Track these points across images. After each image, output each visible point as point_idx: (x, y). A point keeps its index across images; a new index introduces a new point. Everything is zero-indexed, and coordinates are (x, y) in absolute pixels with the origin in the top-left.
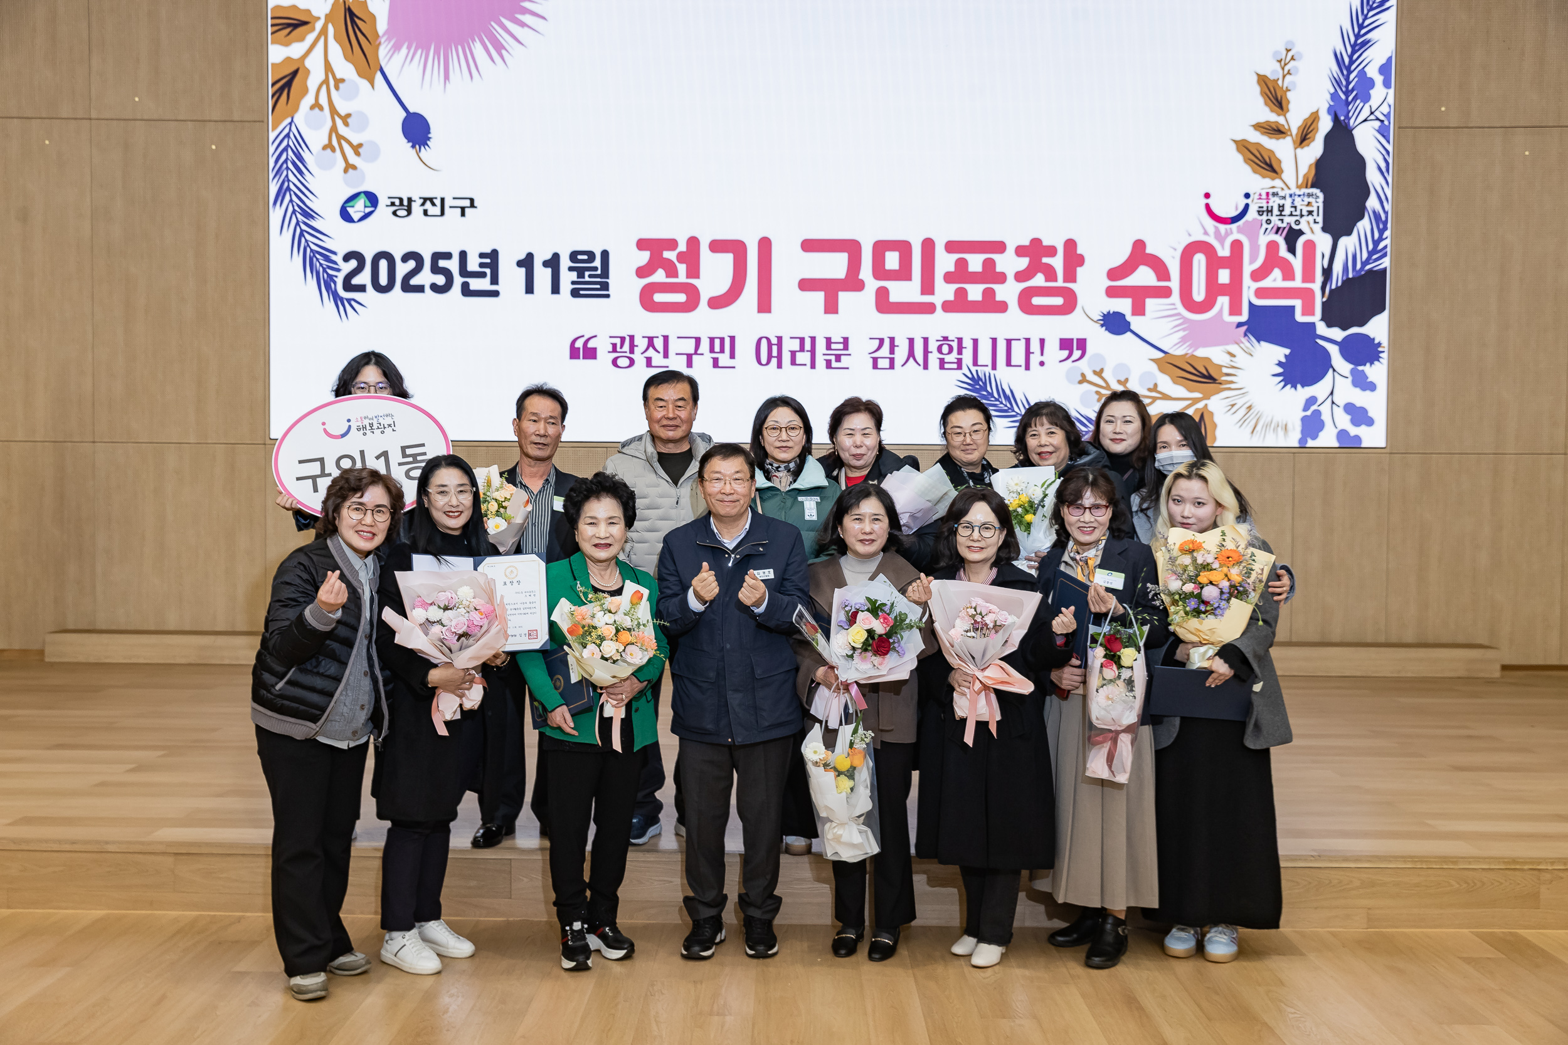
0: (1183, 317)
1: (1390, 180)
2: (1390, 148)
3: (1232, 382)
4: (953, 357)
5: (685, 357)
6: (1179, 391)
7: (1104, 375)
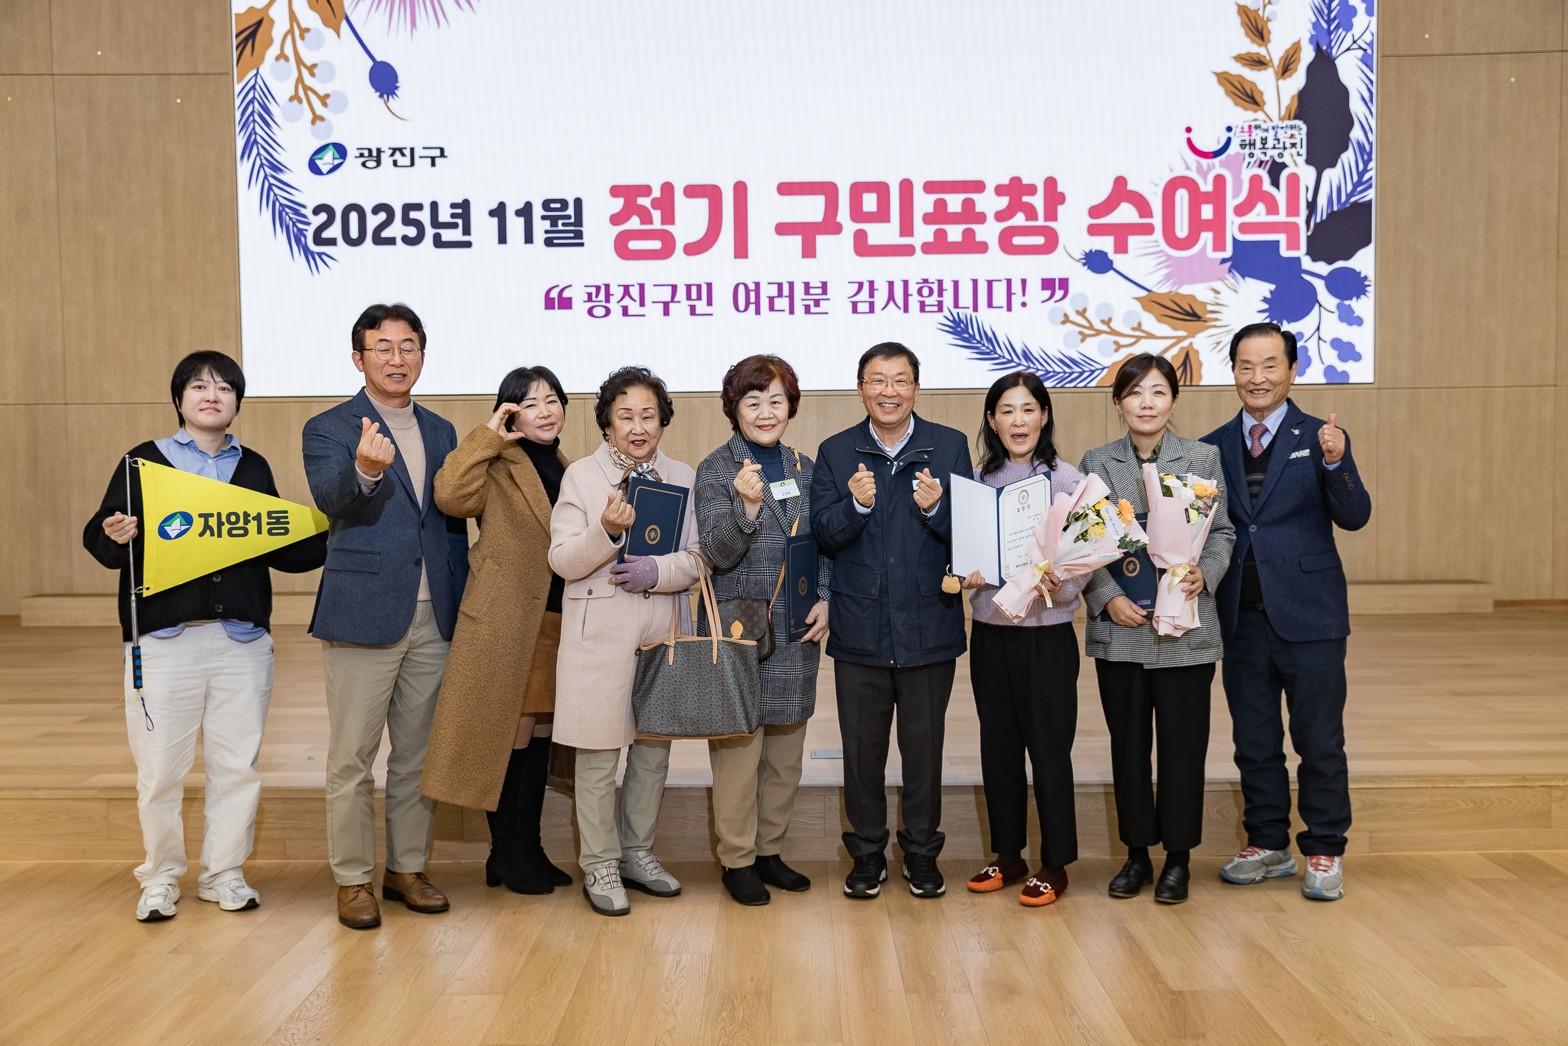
0: (1167, 255)
1: (1374, 110)
2: (1373, 77)
3: (1217, 320)
4: (934, 299)
5: (662, 305)
6: (1164, 329)
7: (1087, 315)
